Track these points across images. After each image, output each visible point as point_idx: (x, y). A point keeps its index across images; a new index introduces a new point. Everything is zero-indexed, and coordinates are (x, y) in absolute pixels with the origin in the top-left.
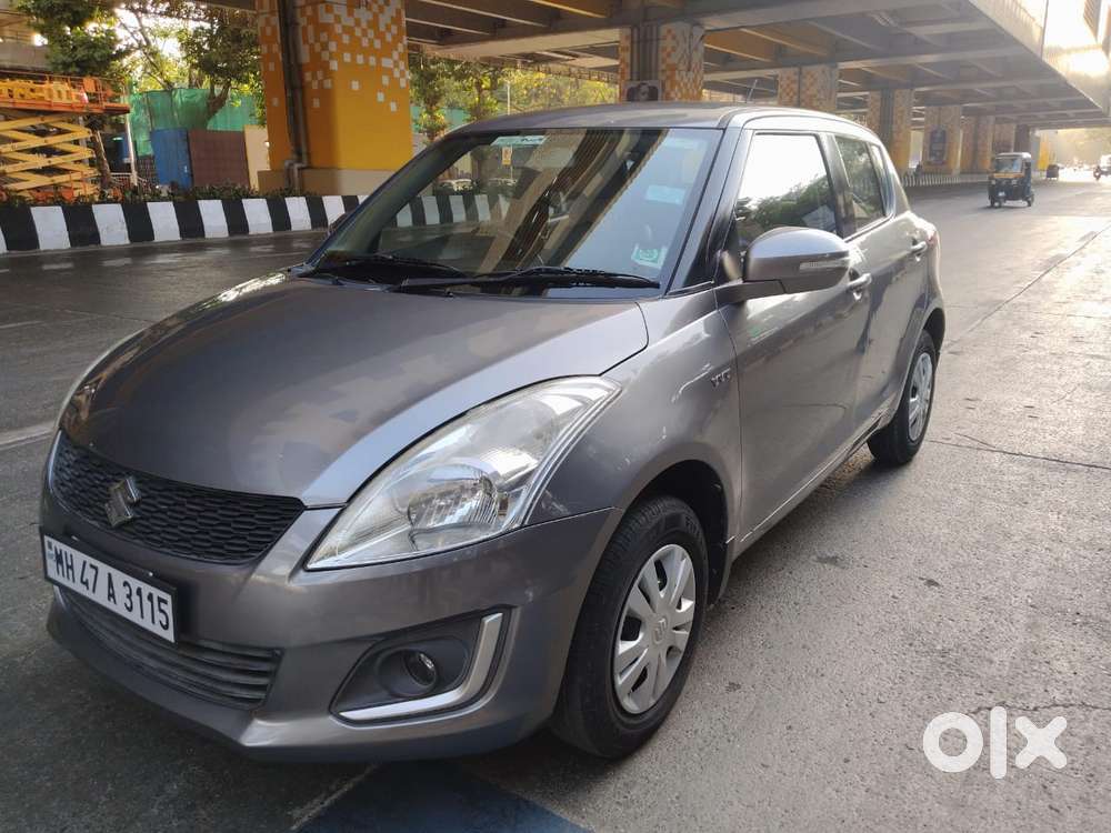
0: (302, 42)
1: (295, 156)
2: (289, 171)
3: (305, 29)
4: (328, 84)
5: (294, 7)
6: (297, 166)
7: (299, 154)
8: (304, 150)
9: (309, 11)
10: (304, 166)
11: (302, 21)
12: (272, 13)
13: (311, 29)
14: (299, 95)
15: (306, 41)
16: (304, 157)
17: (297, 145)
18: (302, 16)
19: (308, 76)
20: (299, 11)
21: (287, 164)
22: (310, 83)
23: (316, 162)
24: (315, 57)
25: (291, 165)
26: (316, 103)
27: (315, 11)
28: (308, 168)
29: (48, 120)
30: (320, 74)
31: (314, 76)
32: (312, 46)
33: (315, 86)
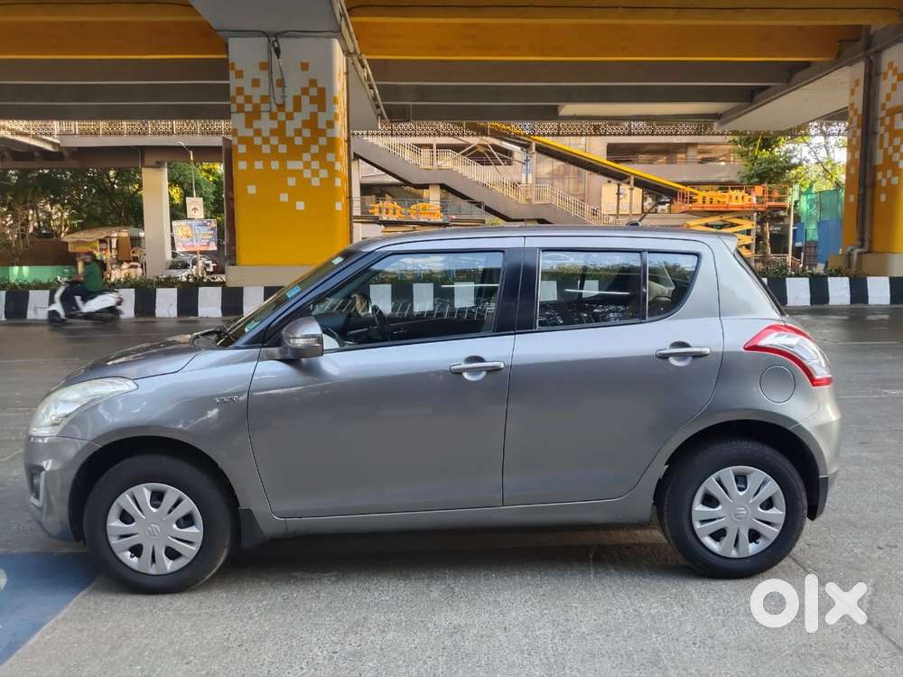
0: (878, 147)
1: (859, 243)
2: (850, 255)
3: (882, 135)
4: (895, 180)
5: (876, 120)
6: (857, 251)
7: (862, 240)
8: (867, 236)
9: (887, 121)
10: (864, 250)
11: (881, 130)
12: (858, 127)
13: (887, 135)
14: (869, 193)
15: (881, 147)
16: (866, 243)
17: (862, 233)
18: (881, 125)
19: (879, 175)
20: (879, 122)
21: (849, 249)
22: (880, 181)
23: (877, 247)
24: (888, 158)
25: (852, 250)
26: (883, 198)
27: (892, 121)
28: (868, 252)
29: (724, 217)
30: (889, 173)
31: (884, 176)
32: (886, 150)
33: (884, 183)
